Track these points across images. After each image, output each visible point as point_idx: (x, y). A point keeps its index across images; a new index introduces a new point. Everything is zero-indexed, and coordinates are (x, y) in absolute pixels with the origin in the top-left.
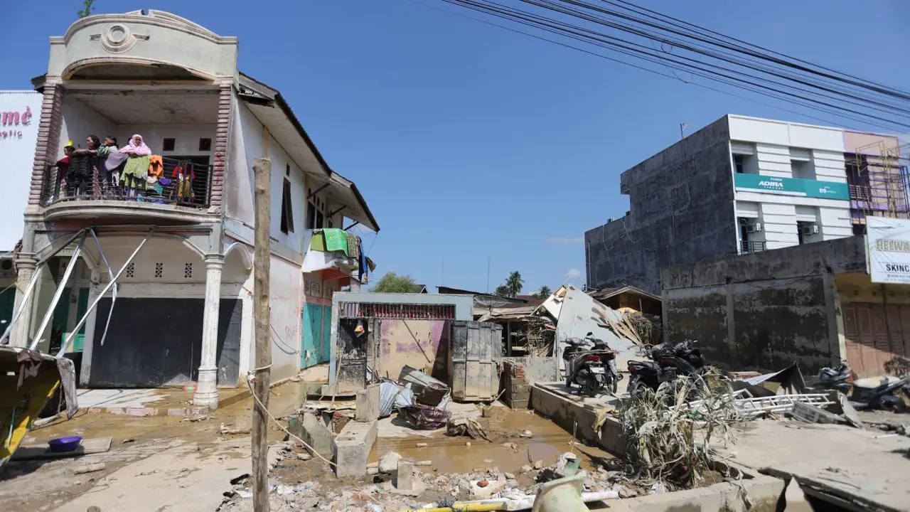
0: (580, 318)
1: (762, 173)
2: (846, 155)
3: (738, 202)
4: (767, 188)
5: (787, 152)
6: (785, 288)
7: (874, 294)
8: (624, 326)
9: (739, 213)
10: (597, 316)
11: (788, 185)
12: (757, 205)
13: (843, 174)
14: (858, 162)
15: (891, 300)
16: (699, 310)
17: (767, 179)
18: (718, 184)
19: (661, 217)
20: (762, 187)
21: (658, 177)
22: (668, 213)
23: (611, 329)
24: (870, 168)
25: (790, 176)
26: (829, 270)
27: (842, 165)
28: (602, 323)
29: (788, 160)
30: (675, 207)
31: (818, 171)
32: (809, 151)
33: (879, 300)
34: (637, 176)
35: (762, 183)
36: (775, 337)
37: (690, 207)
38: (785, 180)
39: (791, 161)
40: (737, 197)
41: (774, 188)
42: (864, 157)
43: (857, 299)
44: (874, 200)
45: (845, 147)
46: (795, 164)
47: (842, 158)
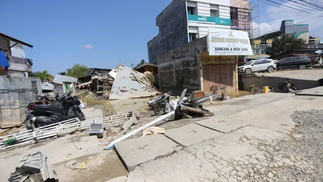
0: (124, 78)
1: (199, 14)
2: (231, 7)
3: (189, 26)
4: (201, 21)
5: (209, 6)
6: (187, 60)
7: (216, 60)
8: (143, 79)
9: (189, 31)
10: (132, 76)
11: (209, 20)
12: (197, 28)
13: (229, 15)
14: (234, 11)
15: (222, 62)
16: (167, 71)
17: (201, 17)
18: (183, 19)
19: (168, 34)
20: (199, 20)
21: (166, 18)
22: (170, 33)
23: (137, 81)
24: (239, 13)
25: (210, 16)
26: (198, 52)
27: (229, 12)
28: (134, 79)
29: (209, 9)
30: (171, 30)
31: (220, 14)
32: (217, 6)
33: (217, 62)
34: (160, 18)
35: (198, 19)
36: (186, 80)
37: (175, 30)
38: (207, 17)
39: (211, 10)
40: (189, 24)
41: (203, 21)
42: (236, 8)
43: (209, 63)
44: (239, 25)
45: (231, 4)
46: (211, 11)
47: (229, 9)
